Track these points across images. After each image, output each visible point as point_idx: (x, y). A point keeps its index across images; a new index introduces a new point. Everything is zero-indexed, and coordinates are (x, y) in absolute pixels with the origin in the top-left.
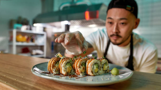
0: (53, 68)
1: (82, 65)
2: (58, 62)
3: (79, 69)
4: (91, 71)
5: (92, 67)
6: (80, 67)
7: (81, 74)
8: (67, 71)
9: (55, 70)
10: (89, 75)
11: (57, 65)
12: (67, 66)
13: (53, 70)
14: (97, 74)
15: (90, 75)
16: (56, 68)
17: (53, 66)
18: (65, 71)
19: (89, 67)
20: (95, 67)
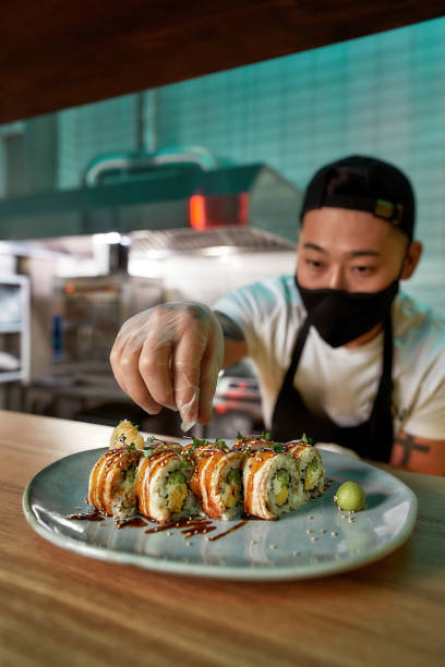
0: (112, 496)
1: (228, 482)
2: (129, 468)
3: (216, 498)
4: (262, 502)
5: (268, 486)
6: (220, 490)
7: (224, 517)
8: (169, 506)
9: (120, 505)
10: (257, 518)
11: (127, 485)
12: (171, 488)
13: (114, 503)
14: (286, 509)
15: (261, 515)
16: (126, 496)
17: (113, 487)
18: (161, 507)
19: (256, 486)
20: (278, 483)
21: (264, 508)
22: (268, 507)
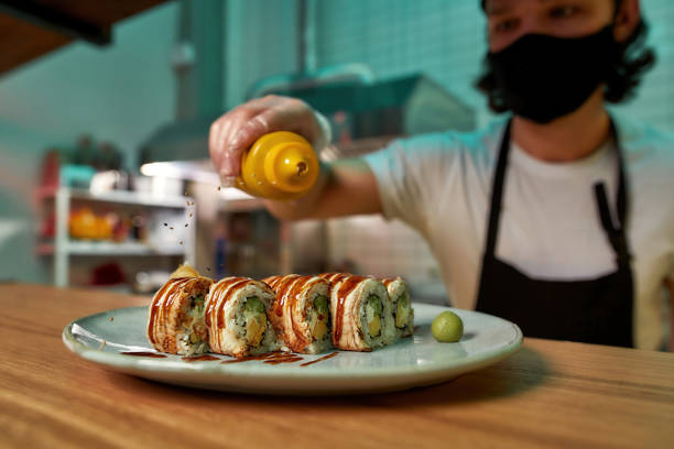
0: (178, 327)
1: (315, 308)
2: (198, 296)
3: (303, 325)
4: (355, 328)
5: (361, 310)
6: (305, 316)
7: (311, 348)
8: (247, 337)
9: (186, 338)
10: (348, 349)
11: (195, 314)
12: (249, 317)
13: (179, 336)
14: (378, 342)
15: (353, 345)
16: (194, 328)
17: (179, 315)
18: (238, 338)
19: (347, 311)
20: (371, 310)
21: (357, 335)
22: (361, 335)
